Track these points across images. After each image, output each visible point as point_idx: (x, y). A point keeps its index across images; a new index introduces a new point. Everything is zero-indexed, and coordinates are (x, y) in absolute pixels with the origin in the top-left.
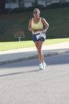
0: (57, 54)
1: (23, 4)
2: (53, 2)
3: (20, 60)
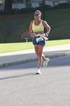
0: (64, 55)
1: (31, 5)
2: (61, 2)
3: (27, 61)
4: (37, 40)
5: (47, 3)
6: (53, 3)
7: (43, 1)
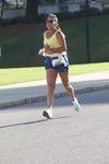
4: (54, 63)
5: (93, 5)
6: (103, 4)
7: (87, 2)
